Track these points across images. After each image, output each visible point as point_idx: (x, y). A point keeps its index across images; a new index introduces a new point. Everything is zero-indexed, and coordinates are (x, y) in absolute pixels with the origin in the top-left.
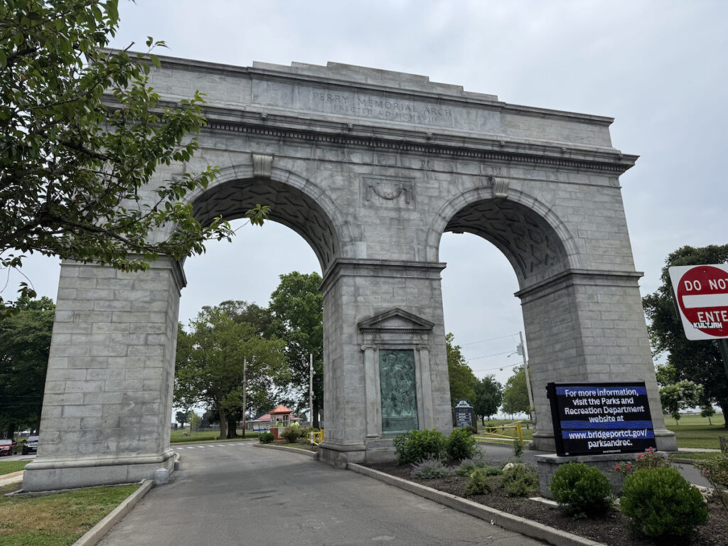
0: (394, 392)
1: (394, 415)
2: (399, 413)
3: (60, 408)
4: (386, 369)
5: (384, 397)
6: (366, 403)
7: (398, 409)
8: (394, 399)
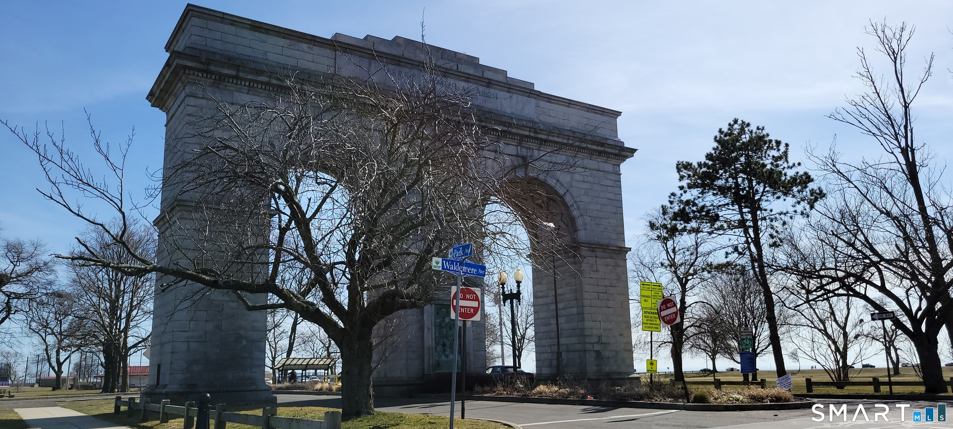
0: (444, 340)
1: (443, 358)
2: (447, 356)
3: (186, 344)
4: (438, 320)
5: (437, 344)
6: (423, 347)
7: (447, 353)
8: (444, 345)
